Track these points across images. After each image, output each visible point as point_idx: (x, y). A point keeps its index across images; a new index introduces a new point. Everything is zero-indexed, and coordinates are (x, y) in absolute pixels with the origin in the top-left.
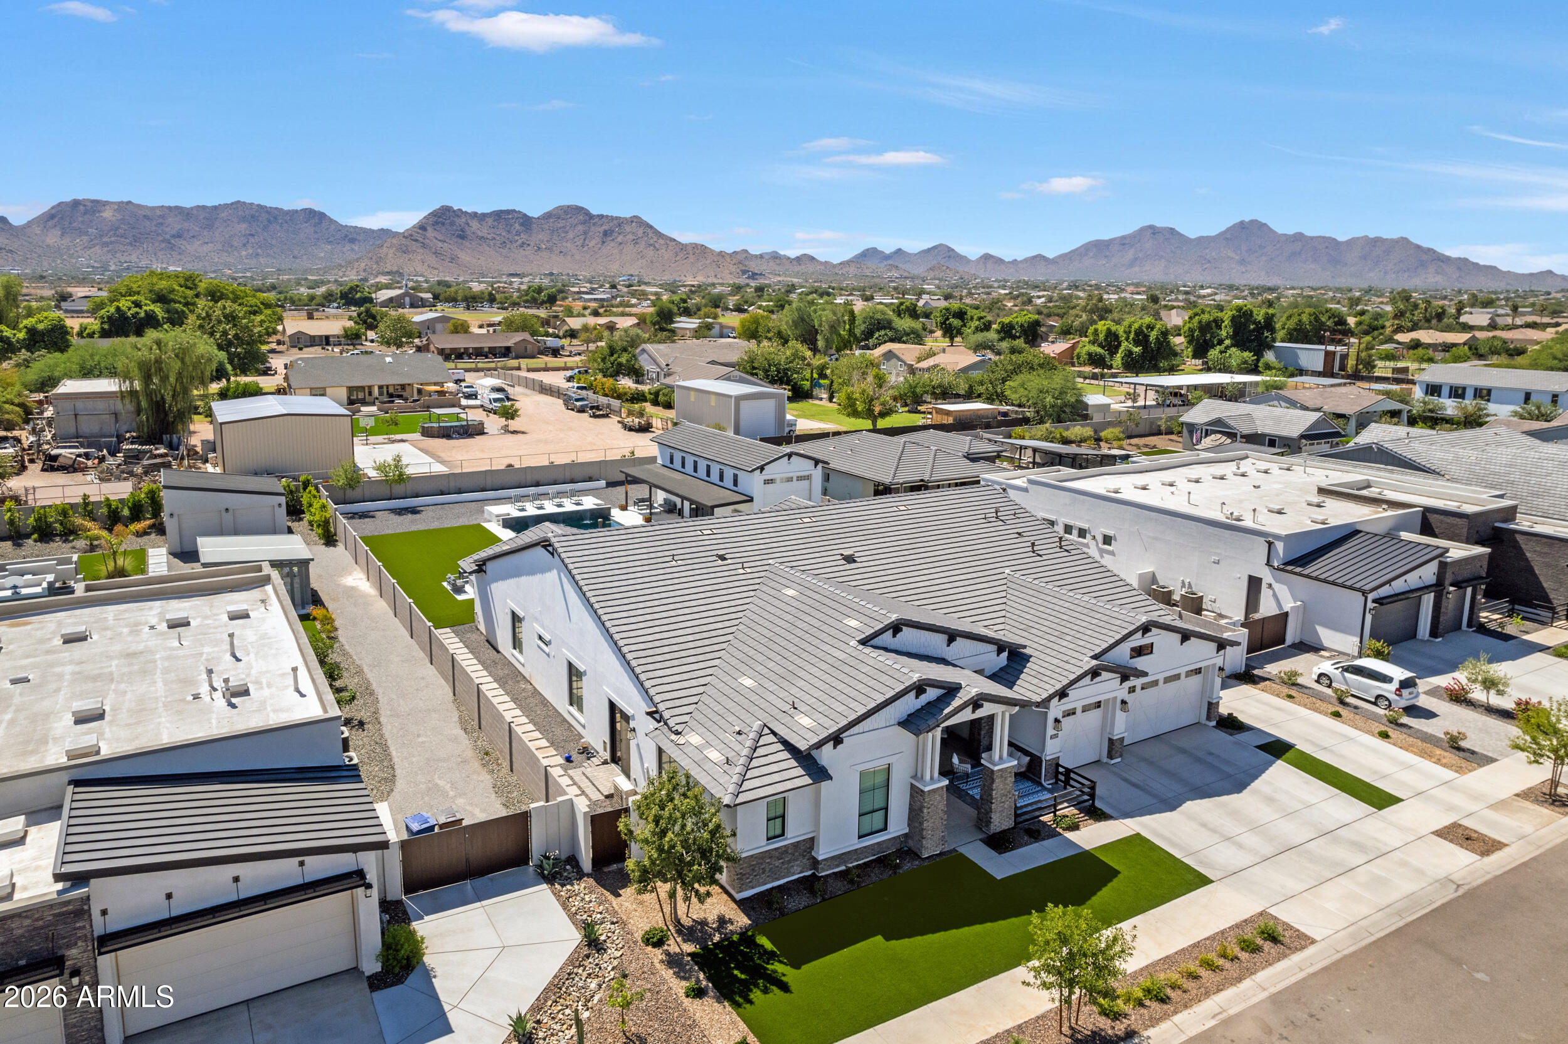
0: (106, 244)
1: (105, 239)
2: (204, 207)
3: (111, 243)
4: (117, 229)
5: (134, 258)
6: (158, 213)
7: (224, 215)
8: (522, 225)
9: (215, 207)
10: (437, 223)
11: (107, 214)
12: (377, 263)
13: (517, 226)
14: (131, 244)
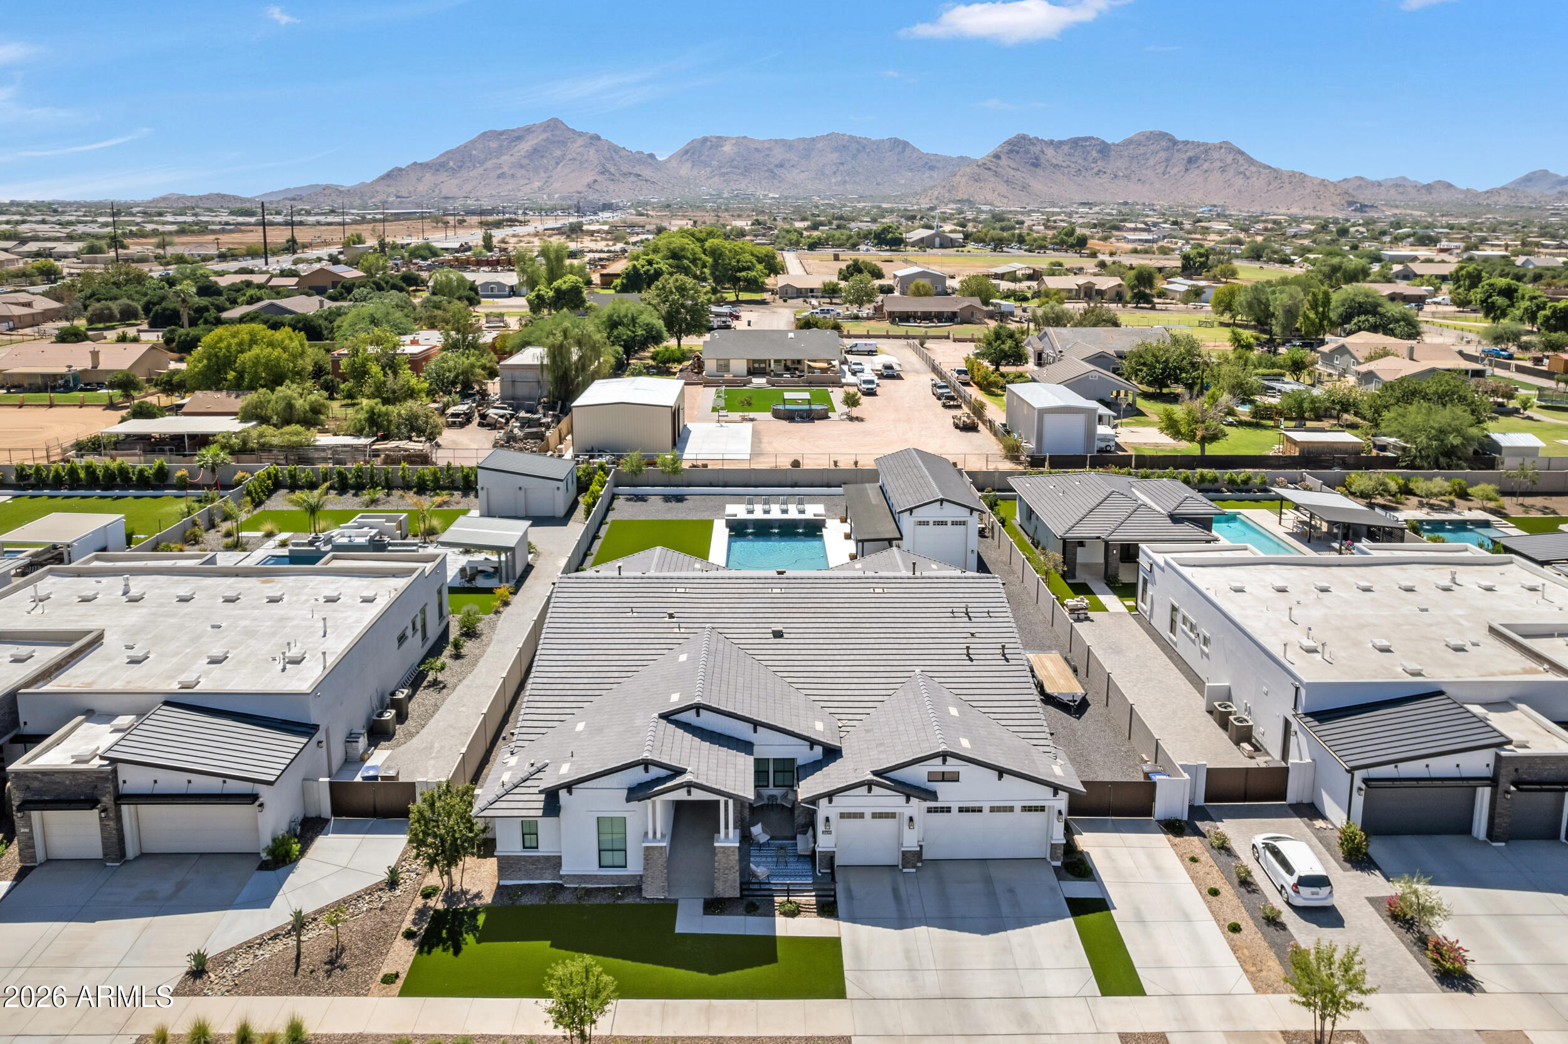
0: (723, 174)
1: (723, 170)
2: (804, 140)
3: (727, 173)
4: (733, 161)
5: (743, 186)
6: (767, 145)
7: (819, 146)
8: (1100, 152)
9: (813, 139)
10: (1011, 151)
11: (727, 148)
12: (949, 191)
13: (1094, 154)
14: (742, 174)
